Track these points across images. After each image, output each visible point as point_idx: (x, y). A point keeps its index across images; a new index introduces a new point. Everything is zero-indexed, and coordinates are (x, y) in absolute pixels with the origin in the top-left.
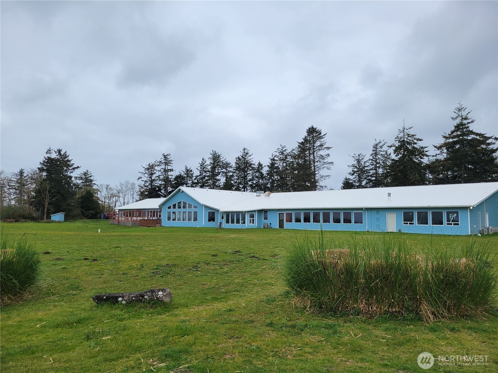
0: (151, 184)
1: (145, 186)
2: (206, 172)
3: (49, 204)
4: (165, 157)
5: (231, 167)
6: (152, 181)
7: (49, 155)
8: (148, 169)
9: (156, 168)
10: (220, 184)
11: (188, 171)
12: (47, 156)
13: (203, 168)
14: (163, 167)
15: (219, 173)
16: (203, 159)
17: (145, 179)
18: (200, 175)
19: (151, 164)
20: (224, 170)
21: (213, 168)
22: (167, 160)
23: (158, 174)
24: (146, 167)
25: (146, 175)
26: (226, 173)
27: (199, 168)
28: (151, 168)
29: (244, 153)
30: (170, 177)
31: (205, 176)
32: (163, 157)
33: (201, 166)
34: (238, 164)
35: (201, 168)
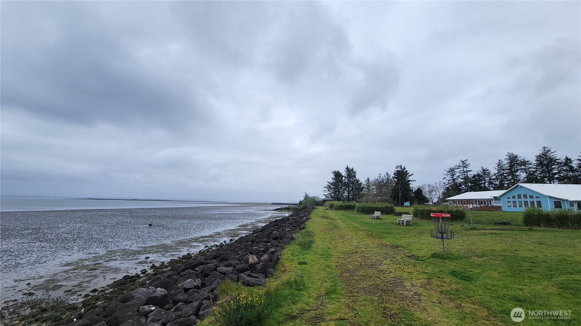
0: (454, 182)
1: (449, 184)
2: (504, 170)
3: (401, 196)
4: (463, 162)
5: (530, 164)
6: (454, 180)
7: (397, 169)
8: (450, 172)
9: (456, 170)
10: (521, 179)
11: (484, 170)
12: (396, 170)
13: (501, 167)
14: (462, 169)
15: (518, 170)
16: (500, 161)
17: (448, 179)
18: (498, 173)
19: (452, 168)
20: (523, 167)
21: (511, 166)
22: (464, 164)
23: (458, 174)
24: (448, 170)
25: (449, 176)
26: (526, 169)
27: (497, 168)
28: (452, 171)
29: (545, 151)
30: (469, 176)
31: (503, 173)
32: (461, 162)
33: (498, 165)
34: (539, 160)
35: (498, 167)
